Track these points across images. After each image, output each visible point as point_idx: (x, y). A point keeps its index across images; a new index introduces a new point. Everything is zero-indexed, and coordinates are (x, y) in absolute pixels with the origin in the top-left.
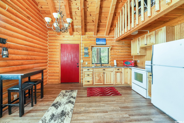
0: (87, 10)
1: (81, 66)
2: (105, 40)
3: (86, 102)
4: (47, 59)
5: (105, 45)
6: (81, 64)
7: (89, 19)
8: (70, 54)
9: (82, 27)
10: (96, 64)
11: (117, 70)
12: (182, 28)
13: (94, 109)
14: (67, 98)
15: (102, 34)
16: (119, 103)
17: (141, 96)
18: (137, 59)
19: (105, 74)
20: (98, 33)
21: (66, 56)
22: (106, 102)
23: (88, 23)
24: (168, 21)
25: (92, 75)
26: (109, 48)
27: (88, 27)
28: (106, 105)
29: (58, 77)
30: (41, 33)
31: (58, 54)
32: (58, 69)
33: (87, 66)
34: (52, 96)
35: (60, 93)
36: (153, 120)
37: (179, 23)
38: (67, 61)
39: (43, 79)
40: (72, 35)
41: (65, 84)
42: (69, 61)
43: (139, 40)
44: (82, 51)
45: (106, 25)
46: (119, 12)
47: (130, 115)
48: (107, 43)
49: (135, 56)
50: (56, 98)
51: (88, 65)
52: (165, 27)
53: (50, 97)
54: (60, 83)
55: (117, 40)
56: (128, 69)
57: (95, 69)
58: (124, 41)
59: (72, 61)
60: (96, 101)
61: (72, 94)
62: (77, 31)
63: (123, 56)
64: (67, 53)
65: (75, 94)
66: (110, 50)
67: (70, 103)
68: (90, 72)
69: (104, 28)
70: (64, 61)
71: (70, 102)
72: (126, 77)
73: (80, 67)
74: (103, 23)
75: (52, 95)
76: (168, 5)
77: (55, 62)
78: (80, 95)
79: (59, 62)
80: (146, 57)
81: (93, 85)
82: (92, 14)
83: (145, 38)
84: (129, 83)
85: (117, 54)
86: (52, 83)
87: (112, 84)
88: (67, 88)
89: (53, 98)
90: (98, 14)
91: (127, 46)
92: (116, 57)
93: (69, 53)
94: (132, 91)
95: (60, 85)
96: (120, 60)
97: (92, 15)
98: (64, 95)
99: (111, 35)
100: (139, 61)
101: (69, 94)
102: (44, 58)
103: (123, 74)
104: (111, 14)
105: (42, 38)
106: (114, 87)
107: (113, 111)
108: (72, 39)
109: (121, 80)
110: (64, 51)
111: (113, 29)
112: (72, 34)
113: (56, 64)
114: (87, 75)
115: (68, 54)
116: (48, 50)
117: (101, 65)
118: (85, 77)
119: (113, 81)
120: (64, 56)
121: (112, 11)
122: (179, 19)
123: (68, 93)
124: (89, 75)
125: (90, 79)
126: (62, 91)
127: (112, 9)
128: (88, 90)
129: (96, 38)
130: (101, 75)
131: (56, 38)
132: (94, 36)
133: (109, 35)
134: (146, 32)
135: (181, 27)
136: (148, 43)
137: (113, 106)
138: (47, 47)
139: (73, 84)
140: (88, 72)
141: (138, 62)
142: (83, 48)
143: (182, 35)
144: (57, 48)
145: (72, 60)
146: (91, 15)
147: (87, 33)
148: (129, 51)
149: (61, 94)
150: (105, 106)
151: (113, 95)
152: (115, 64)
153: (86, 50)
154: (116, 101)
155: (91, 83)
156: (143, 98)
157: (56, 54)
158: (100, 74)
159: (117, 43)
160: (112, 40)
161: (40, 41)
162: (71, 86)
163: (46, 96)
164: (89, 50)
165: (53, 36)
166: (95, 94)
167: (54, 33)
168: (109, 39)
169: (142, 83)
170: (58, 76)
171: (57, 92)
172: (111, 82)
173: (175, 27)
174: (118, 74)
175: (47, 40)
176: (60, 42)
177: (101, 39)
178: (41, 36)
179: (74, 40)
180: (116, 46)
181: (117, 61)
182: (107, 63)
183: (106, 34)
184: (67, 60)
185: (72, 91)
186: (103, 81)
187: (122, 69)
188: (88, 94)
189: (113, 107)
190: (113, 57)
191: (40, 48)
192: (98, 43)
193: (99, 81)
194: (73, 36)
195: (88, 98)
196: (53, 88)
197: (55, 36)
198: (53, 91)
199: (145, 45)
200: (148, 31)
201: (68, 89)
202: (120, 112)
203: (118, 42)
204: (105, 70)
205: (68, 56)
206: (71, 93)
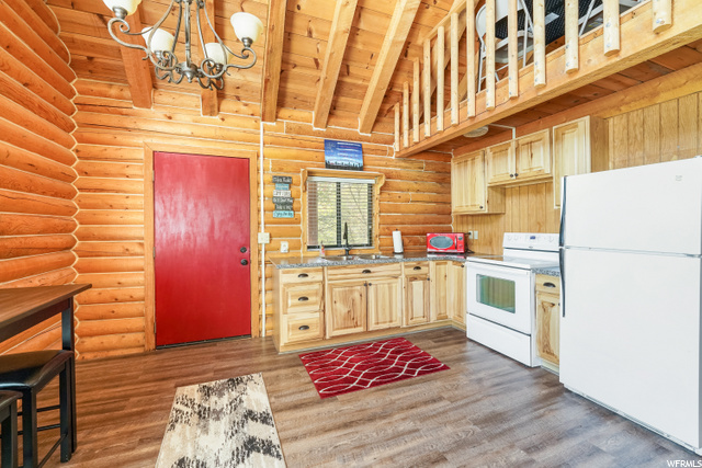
0: (299, 8)
1: (258, 258)
2: (360, 148)
3: (330, 430)
4: (67, 229)
5: (361, 169)
6: (259, 251)
7: (302, 48)
8: (207, 205)
9: (267, 81)
10: (326, 247)
11: (412, 272)
12: (631, 128)
13: (386, 459)
14: (223, 424)
15: (349, 126)
16: (462, 406)
17: (511, 362)
18: (470, 227)
19: (371, 289)
20: (332, 120)
21: (181, 215)
22: (414, 411)
23: (295, 70)
24: (588, 100)
25: (318, 299)
26: (372, 181)
27: (292, 87)
28: (419, 425)
29: (138, 322)
30: (37, 78)
31: (140, 202)
32: (141, 279)
33: (286, 259)
34: (132, 433)
35: (175, 406)
36: (604, 449)
37: (622, 108)
38: (188, 237)
39: (68, 346)
40: (212, 114)
41: (183, 353)
42: (202, 240)
43: (484, 160)
44: (263, 191)
45: (367, 87)
46: (419, 42)
47: (528, 450)
48: (366, 162)
49: (462, 216)
50: (160, 438)
51: (290, 255)
52: (587, 118)
53: (119, 437)
54: (152, 346)
55: (402, 153)
56: (450, 263)
57: (331, 272)
58: (423, 161)
59: (216, 237)
60: (369, 412)
61: (244, 397)
62: (238, 98)
63: (422, 217)
64: (188, 198)
65: (256, 395)
66: (376, 191)
67: (254, 454)
68: (311, 283)
69: (356, 101)
70: (174, 240)
71: (251, 445)
72: (442, 294)
73: (254, 266)
74: (357, 78)
75: (133, 427)
76: (653, 36)
77: (117, 246)
78: (284, 400)
79: (141, 245)
80: (502, 218)
81: (324, 339)
82: (317, 31)
83: (509, 151)
84: (451, 315)
85: (403, 209)
86: (101, 355)
87: (398, 328)
88: (204, 372)
89: (142, 442)
90: (345, 32)
91: (434, 180)
92: (399, 221)
93: (200, 196)
94: (469, 344)
95: (156, 358)
96: (412, 231)
97: (314, 35)
98: (203, 414)
99: (381, 133)
100: (476, 233)
101: (225, 400)
102: (57, 221)
103: (432, 284)
104: (394, 43)
105: (40, 111)
106: (402, 338)
107: (460, 445)
108: (212, 133)
109: (427, 306)
110: (171, 191)
111: (387, 107)
112: (212, 106)
113: (127, 252)
114: (296, 301)
115: (196, 206)
116: (73, 178)
117: (348, 253)
118: (289, 310)
119: (399, 315)
120: (174, 214)
121: (399, 31)
122: (622, 97)
123: (221, 395)
124: (306, 299)
125: (309, 315)
126: (179, 390)
127: (402, 23)
128: (309, 369)
129: (322, 139)
130: (357, 295)
131: (128, 123)
132: (315, 129)
133: (372, 130)
134: (506, 130)
135: (631, 123)
136: (521, 172)
137: (450, 422)
138: (70, 161)
139: (222, 347)
140: (303, 283)
141: (471, 237)
142: (269, 178)
143: (631, 148)
144: (129, 171)
145: (217, 234)
146: (310, 33)
147: (284, 112)
148: (440, 198)
149: (185, 409)
150: (417, 430)
151: (420, 373)
152: (398, 248)
153: (281, 186)
154: (445, 396)
155: (314, 332)
156: (519, 368)
157: (129, 202)
158: (352, 292)
159: (403, 164)
160: (384, 152)
161: (26, 126)
162: (218, 358)
163: (95, 436)
164: (293, 187)
165: (106, 108)
166: (351, 381)
167: (113, 91)
168: (373, 145)
169: (513, 312)
170: (142, 315)
171: (151, 402)
172: (394, 318)
173: (611, 121)
174: (418, 285)
175: (69, 128)
176: (148, 140)
177: (345, 147)
178: (38, 99)
179: (223, 138)
180: (399, 177)
181: (402, 234)
182: (366, 242)
183: (364, 126)
184: (187, 233)
185: (234, 382)
186: (364, 321)
187: (428, 265)
188: (319, 387)
189: (449, 429)
190: (389, 221)
191: (32, 167)
192: (332, 159)
193: (350, 318)
194: (217, 118)
195: (330, 407)
196: (121, 379)
197: (118, 111)
198: (126, 397)
199: (512, 176)
200: (514, 130)
201: (211, 375)
202: (487, 445)
203: (404, 161)
204: (368, 272)
205: (191, 214)
206: (234, 394)
